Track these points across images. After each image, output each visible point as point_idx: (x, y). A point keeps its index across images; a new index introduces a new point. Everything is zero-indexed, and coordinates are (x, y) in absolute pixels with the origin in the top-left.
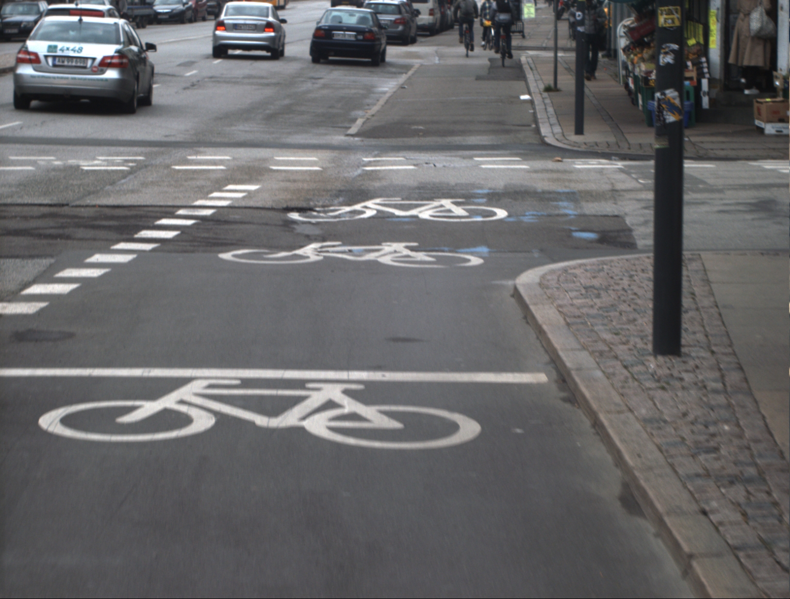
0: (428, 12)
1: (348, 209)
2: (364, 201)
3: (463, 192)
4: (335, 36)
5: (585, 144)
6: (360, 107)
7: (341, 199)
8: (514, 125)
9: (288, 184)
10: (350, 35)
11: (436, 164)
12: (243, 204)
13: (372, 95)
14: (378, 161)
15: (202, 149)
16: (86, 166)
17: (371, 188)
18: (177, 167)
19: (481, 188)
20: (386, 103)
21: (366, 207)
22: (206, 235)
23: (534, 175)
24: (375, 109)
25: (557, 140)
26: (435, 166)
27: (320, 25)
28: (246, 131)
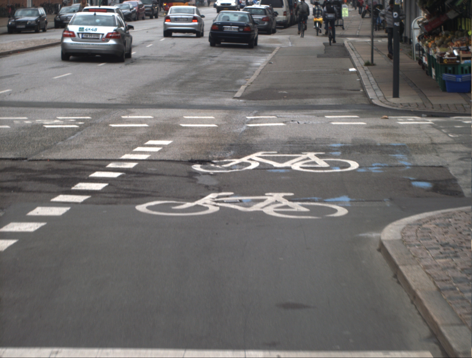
0: (282, 13)
1: (237, 161)
2: (249, 154)
3: (323, 145)
4: (225, 29)
5: (401, 104)
6: (242, 77)
7: (232, 152)
8: (348, 90)
9: (193, 140)
10: (234, 29)
11: (299, 122)
12: (158, 157)
13: (250, 68)
14: (258, 119)
15: (133, 110)
16: (48, 124)
17: (254, 143)
18: (113, 125)
19: (335, 142)
20: (259, 74)
21: (251, 160)
22: (128, 187)
23: (372, 131)
24: (253, 78)
25: (381, 101)
26: (298, 123)
27: (215, 22)
28: (165, 95)
